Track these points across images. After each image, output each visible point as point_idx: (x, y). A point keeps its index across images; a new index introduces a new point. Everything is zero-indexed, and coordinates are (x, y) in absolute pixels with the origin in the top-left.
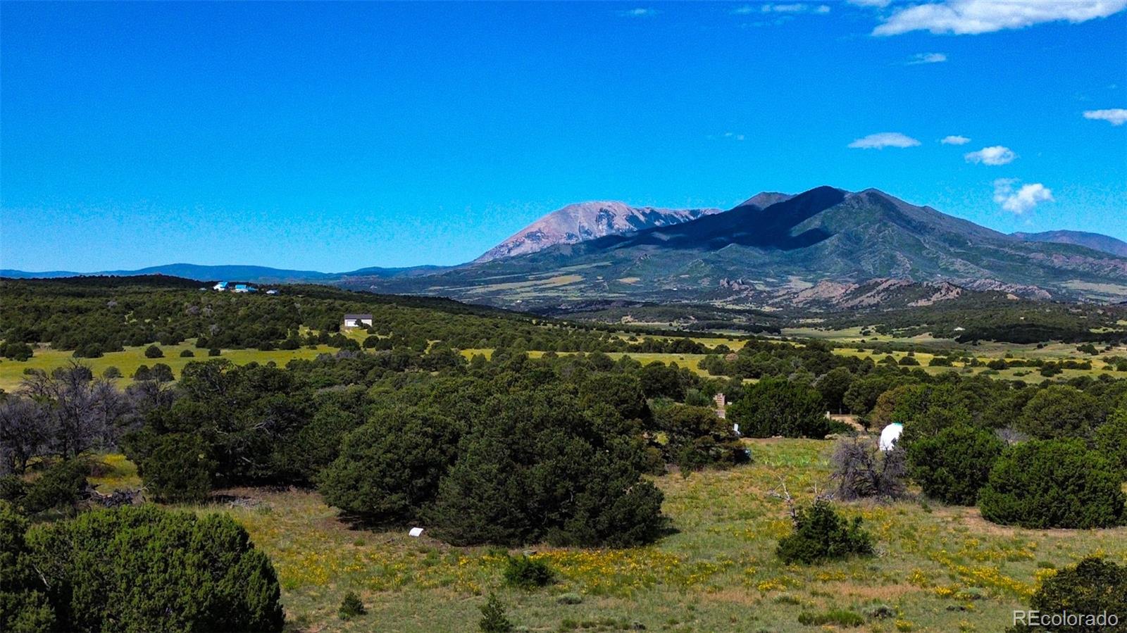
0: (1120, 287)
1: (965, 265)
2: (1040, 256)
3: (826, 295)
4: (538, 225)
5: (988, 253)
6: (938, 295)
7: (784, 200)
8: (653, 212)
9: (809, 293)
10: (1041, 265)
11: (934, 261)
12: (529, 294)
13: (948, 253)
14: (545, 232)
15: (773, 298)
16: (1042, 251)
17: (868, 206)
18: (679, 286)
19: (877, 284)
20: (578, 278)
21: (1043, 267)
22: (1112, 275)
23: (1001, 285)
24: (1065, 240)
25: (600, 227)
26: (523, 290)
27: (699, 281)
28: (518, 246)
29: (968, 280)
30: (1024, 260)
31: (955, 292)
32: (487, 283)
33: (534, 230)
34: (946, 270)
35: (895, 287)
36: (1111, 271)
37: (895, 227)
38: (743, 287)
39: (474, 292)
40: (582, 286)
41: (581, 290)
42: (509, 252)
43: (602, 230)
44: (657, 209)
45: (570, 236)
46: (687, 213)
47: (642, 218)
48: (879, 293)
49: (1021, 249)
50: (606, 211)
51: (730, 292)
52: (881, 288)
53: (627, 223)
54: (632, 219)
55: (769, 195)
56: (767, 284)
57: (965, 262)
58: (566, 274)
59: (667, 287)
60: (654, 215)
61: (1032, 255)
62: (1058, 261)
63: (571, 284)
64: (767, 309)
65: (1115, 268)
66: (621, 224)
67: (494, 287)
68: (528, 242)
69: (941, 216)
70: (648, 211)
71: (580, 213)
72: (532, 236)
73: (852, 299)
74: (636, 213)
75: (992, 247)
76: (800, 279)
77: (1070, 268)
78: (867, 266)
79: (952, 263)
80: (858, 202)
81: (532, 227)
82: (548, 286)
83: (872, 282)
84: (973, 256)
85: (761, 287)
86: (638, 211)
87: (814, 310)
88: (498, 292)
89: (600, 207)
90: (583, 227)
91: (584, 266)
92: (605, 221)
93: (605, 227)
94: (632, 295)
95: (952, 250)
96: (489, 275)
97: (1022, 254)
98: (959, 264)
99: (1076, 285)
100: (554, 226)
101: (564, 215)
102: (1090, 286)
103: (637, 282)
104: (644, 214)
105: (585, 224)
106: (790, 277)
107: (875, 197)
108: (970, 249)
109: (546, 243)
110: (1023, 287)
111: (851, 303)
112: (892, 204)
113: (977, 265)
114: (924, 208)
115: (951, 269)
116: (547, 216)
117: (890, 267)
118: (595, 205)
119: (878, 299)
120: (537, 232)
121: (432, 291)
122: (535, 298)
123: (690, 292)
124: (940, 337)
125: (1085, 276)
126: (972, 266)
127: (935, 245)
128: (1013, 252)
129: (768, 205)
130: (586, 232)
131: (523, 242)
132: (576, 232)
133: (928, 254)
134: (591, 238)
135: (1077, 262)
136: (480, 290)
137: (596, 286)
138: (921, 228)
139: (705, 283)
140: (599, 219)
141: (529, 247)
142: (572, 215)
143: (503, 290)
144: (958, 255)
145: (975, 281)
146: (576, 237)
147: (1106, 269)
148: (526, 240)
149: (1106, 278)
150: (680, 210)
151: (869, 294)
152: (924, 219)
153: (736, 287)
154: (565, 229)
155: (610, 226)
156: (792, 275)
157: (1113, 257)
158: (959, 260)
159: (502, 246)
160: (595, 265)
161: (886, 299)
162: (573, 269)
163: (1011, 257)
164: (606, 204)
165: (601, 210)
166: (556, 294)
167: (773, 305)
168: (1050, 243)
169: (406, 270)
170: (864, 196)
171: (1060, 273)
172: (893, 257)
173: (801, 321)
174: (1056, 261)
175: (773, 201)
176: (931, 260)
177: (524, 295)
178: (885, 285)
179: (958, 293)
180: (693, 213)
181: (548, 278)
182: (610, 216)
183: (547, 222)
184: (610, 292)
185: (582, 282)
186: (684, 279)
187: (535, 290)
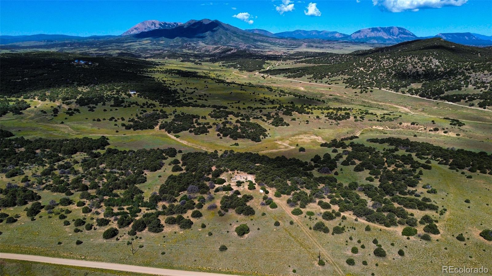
3: (208, 49)
4: (137, 26)
7: (196, 22)
8: (165, 23)
9: (204, 48)
11: (230, 38)
14: (139, 27)
15: (196, 49)
16: (252, 35)
18: (174, 44)
20: (150, 41)
21: (253, 39)
22: (266, 41)
28: (132, 31)
30: (249, 37)
31: (236, 50)
32: (127, 42)
33: (136, 27)
37: (222, 29)
38: (190, 46)
41: (151, 45)
42: (130, 33)
43: (153, 28)
45: (145, 29)
46: (173, 23)
47: (163, 24)
48: (220, 49)
50: (153, 22)
51: (187, 47)
52: (220, 48)
54: (160, 25)
55: (192, 20)
56: (194, 44)
58: (147, 40)
59: (171, 44)
60: (165, 24)
63: (148, 43)
64: (196, 53)
65: (267, 39)
66: (157, 25)
67: (129, 44)
68: (135, 30)
71: (147, 22)
72: (136, 29)
73: (214, 50)
75: (242, 34)
77: (258, 39)
78: (216, 39)
83: (218, 46)
86: (161, 22)
88: (130, 45)
89: (151, 21)
90: (148, 26)
91: (150, 38)
92: (153, 25)
94: (164, 47)
95: (234, 35)
96: (127, 40)
100: (141, 26)
101: (143, 22)
104: (163, 23)
108: (238, 34)
109: (140, 31)
111: (214, 52)
112: (221, 24)
114: (227, 24)
115: (234, 39)
116: (139, 23)
119: (220, 51)
122: (141, 48)
126: (238, 39)
129: (193, 23)
130: (149, 28)
133: (229, 36)
134: (151, 30)
137: (155, 44)
138: (227, 29)
139: (180, 43)
140: (152, 25)
141: (135, 32)
142: (145, 22)
146: (147, 29)
150: (171, 22)
152: (227, 27)
153: (188, 45)
154: (144, 27)
155: (155, 26)
156: (199, 41)
159: (128, 31)
162: (148, 38)
163: (246, 37)
164: (153, 20)
166: (145, 46)
167: (197, 51)
170: (214, 21)
174: (255, 38)
177: (137, 46)
180: (175, 23)
181: (142, 41)
182: (155, 24)
183: (139, 25)
184: (158, 46)
185: (150, 43)
186: (175, 42)
187: (140, 45)
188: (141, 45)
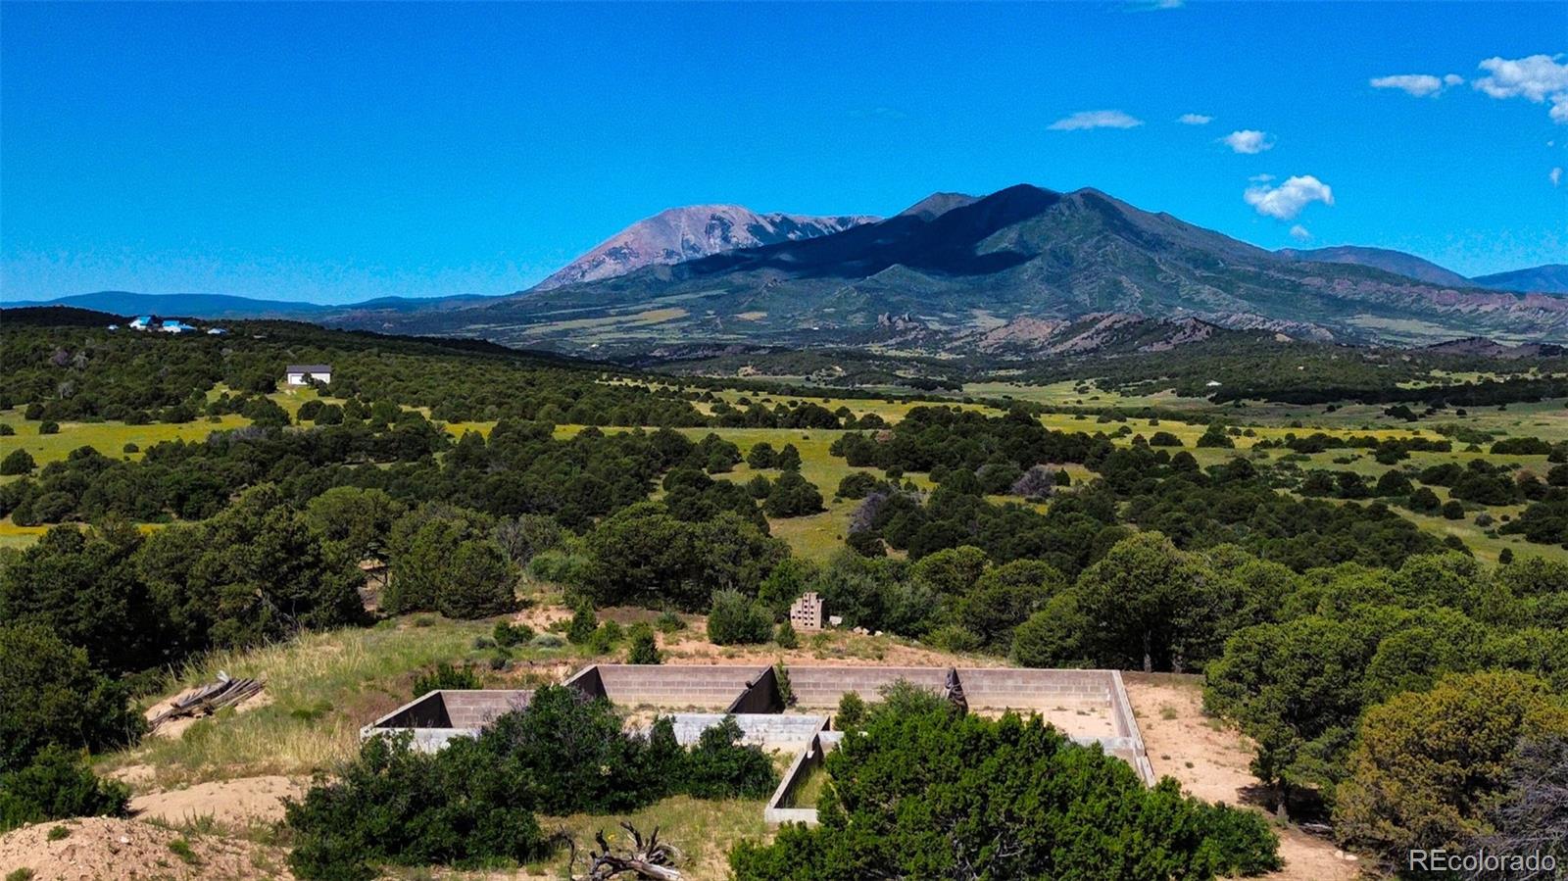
0: (1426, 323)
1: (1215, 293)
2: (1317, 281)
3: (1024, 337)
4: (623, 237)
5: (1245, 277)
6: (1180, 335)
7: (967, 203)
8: (785, 219)
9: (1002, 333)
10: (1319, 295)
11: (1172, 288)
12: (610, 336)
13: (1191, 276)
14: (634, 246)
15: (951, 340)
16: (1320, 275)
17: (1083, 211)
18: (821, 323)
19: (1095, 321)
20: (680, 313)
21: (1322, 296)
22: (1414, 307)
23: (1264, 322)
24: (1351, 260)
25: (712, 240)
26: (601, 329)
27: (850, 317)
28: (597, 266)
29: (1219, 314)
30: (1296, 287)
31: (1203, 332)
32: (551, 319)
33: (617, 245)
34: (1189, 300)
35: (1121, 324)
36: (1413, 301)
37: (1121, 241)
38: (911, 325)
39: (532, 331)
40: (686, 324)
41: (684, 330)
42: (583, 276)
43: (714, 246)
44: (791, 216)
45: (669, 254)
46: (832, 222)
47: (770, 229)
48: (1097, 333)
49: (1290, 271)
50: (720, 219)
51: (893, 332)
52: (1101, 326)
53: (749, 235)
54: (756, 229)
55: (945, 197)
56: (945, 321)
57: (1215, 289)
58: (662, 308)
59: (805, 326)
60: (787, 224)
61: (1307, 280)
62: (1342, 288)
63: (669, 321)
64: (944, 356)
65: (1420, 298)
66: (741, 237)
67: (562, 326)
68: (610, 261)
69: (1182, 226)
70: (778, 219)
71: (684, 222)
72: (615, 253)
73: (1061, 342)
74: (762, 222)
75: (1252, 269)
76: (989, 314)
77: (1358, 298)
78: (1081, 295)
79: (1198, 292)
80: (1069, 208)
81: (615, 240)
82: (637, 324)
83: (1089, 317)
84: (1227, 282)
85: (934, 326)
86: (765, 218)
87: (1008, 357)
88: (566, 333)
89: (710, 213)
90: (687, 240)
91: (685, 296)
92: (718, 232)
93: (718, 241)
94: (757, 336)
95: (1197, 273)
96: (552, 308)
97: (1293, 279)
98: (1207, 293)
99: (1365, 321)
100: (647, 239)
101: (660, 223)
102: (1385, 322)
103: (762, 319)
104: (772, 223)
105: (692, 238)
106: (976, 312)
107: (1092, 199)
108: (1222, 272)
109: (636, 263)
110: (1294, 324)
111: (1059, 348)
112: (1115, 209)
113: (1232, 294)
114: (1160, 215)
115: (1196, 299)
116: (637, 225)
117: (1112, 297)
118: (704, 211)
119: (1097, 341)
120: (622, 248)
121: (472, 331)
123: (837, 333)
124: (1187, 395)
125: (1381, 309)
126: (1224, 295)
127: (1174, 267)
128: (1280, 276)
129: (944, 211)
130: (692, 248)
131: (603, 261)
132: (678, 247)
133: (1165, 278)
134: (699, 256)
135: (1366, 289)
136: (538, 329)
137: (703, 325)
138: (1155, 243)
139: (858, 320)
140: (710, 230)
141: (610, 268)
142: (672, 223)
143: (573, 330)
144: (1205, 280)
145: (1229, 316)
146: (679, 254)
147: (1407, 299)
148: (607, 259)
149: (1405, 312)
150: (824, 218)
151: (1085, 335)
152: (1160, 230)
153: (900, 325)
154: (661, 244)
155: (726, 239)
156: (980, 308)
157: (1416, 283)
158: (1207, 287)
159: (573, 268)
160: (703, 294)
161: (1107, 342)
162: (672, 299)
163: (1278, 284)
164: (720, 209)
165: (713, 218)
166: (649, 335)
167: (951, 350)
168: (1329, 264)
169: (438, 301)
170: (1077, 199)
171: (1344, 305)
172: (1117, 284)
173: (992, 373)
174: (1338, 288)
175: (952, 205)
176: (1168, 287)
177: (602, 336)
178: (1107, 322)
179: (1208, 333)
180: (842, 221)
181: (637, 313)
182: (725, 226)
183: (636, 233)
184: (724, 332)
185: (685, 319)
186: (830, 315)
187: (618, 330)
188: (630, 330)
